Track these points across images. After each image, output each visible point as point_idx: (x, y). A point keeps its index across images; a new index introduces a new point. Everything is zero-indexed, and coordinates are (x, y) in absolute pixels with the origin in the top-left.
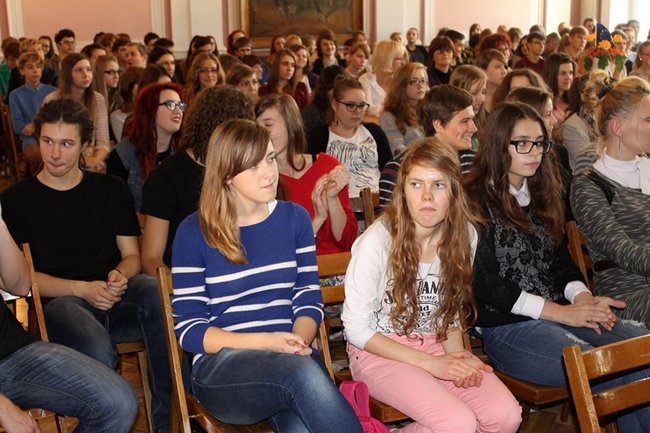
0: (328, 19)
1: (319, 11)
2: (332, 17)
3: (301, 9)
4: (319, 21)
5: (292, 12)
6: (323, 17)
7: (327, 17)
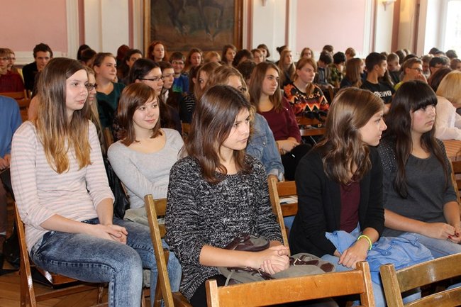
0: (215, 38)
1: (208, 31)
2: (218, 36)
3: (194, 29)
4: (207, 40)
5: (186, 31)
6: (211, 36)
7: (214, 36)
